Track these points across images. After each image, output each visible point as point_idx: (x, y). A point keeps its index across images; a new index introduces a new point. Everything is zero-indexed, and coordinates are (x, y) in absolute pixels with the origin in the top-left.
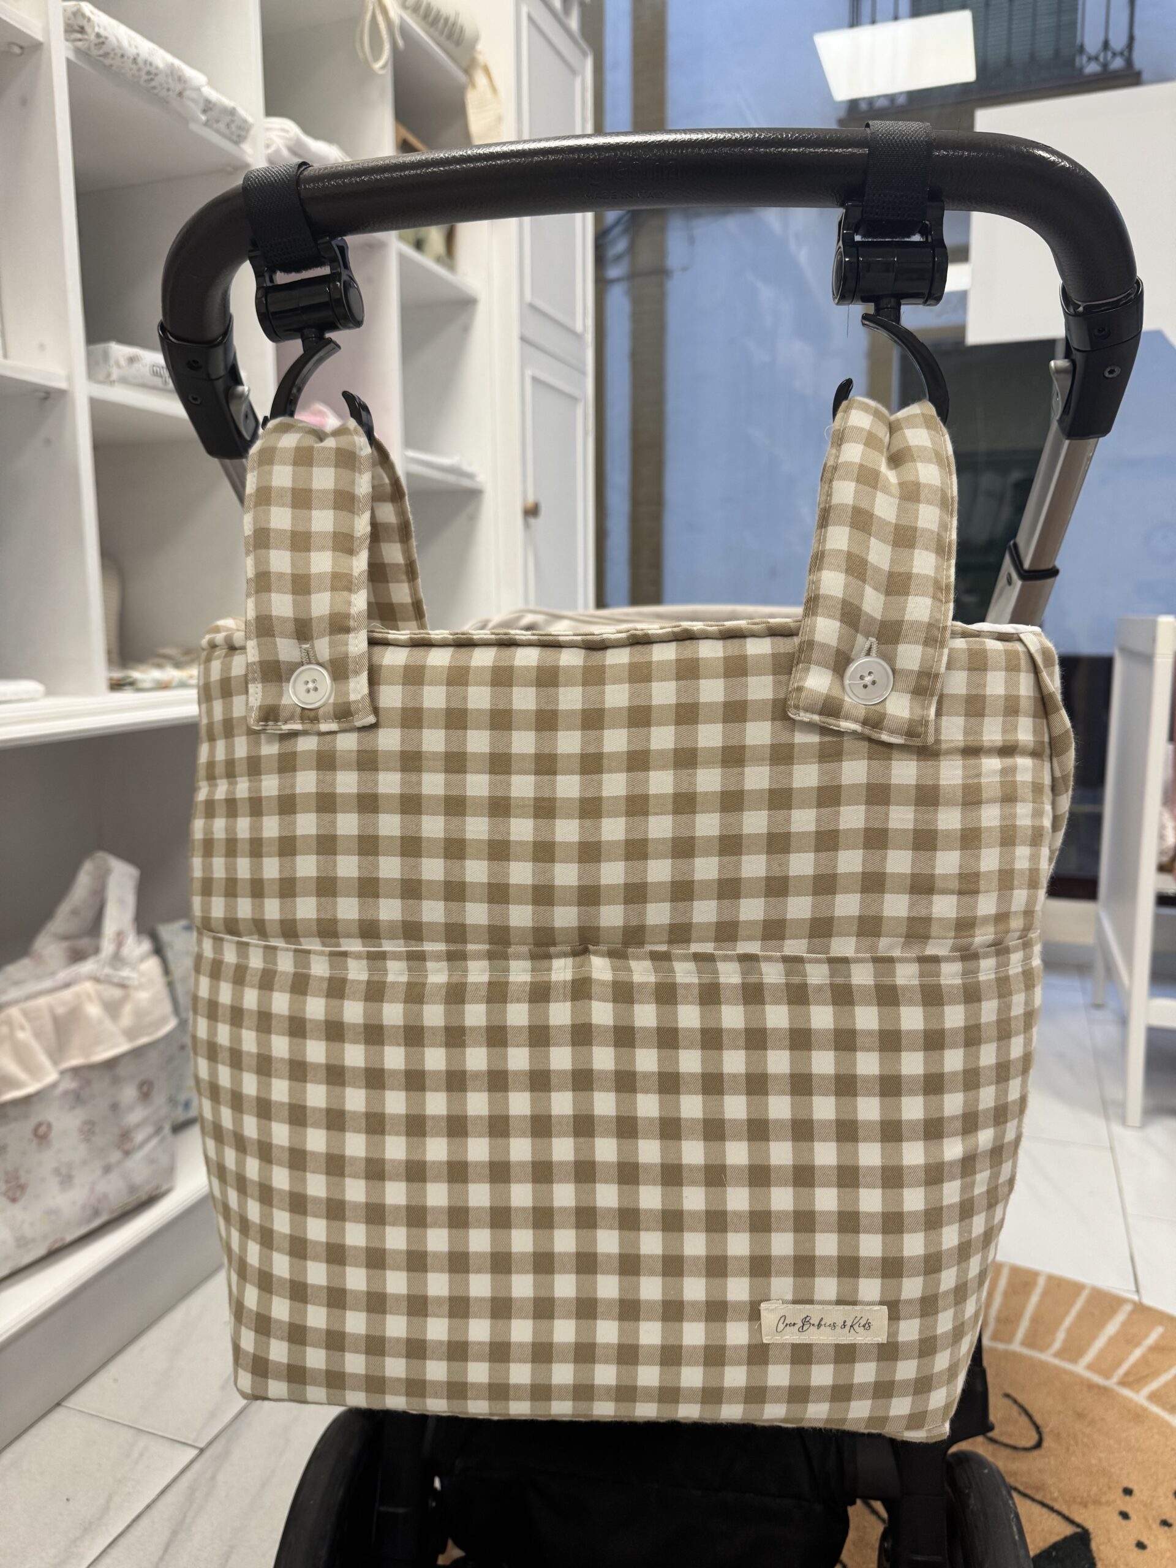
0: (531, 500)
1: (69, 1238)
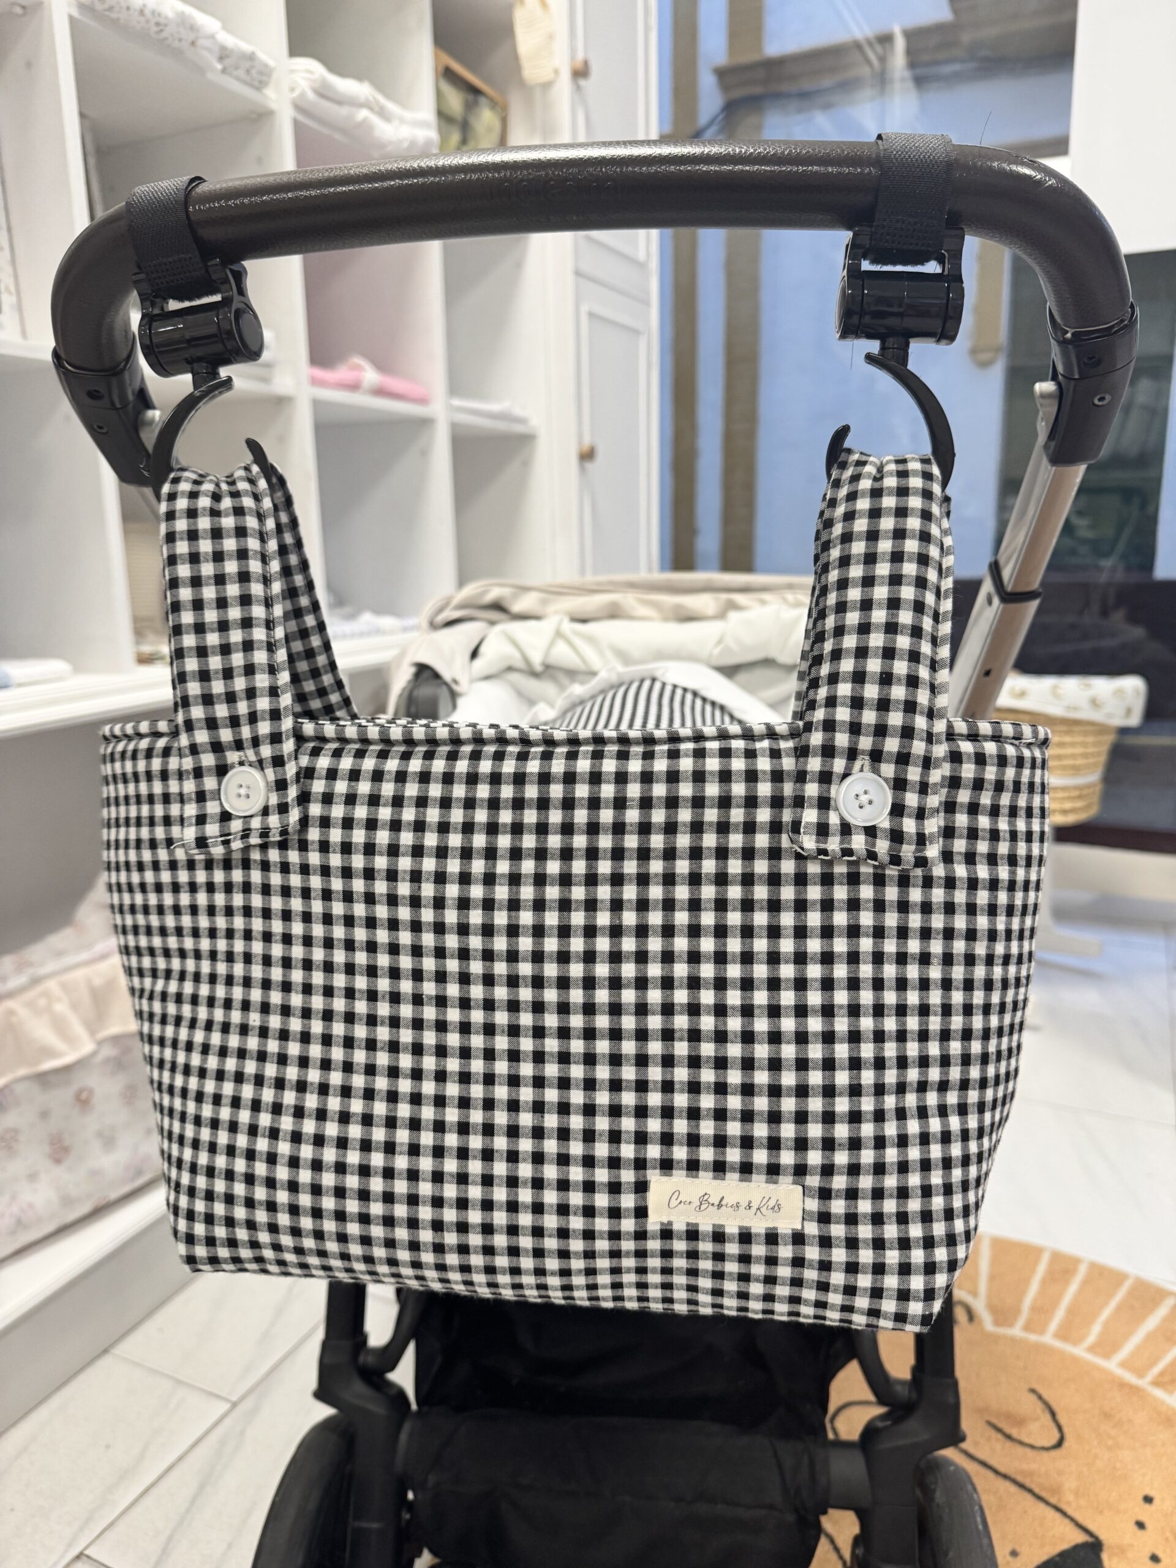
0: (587, 442)
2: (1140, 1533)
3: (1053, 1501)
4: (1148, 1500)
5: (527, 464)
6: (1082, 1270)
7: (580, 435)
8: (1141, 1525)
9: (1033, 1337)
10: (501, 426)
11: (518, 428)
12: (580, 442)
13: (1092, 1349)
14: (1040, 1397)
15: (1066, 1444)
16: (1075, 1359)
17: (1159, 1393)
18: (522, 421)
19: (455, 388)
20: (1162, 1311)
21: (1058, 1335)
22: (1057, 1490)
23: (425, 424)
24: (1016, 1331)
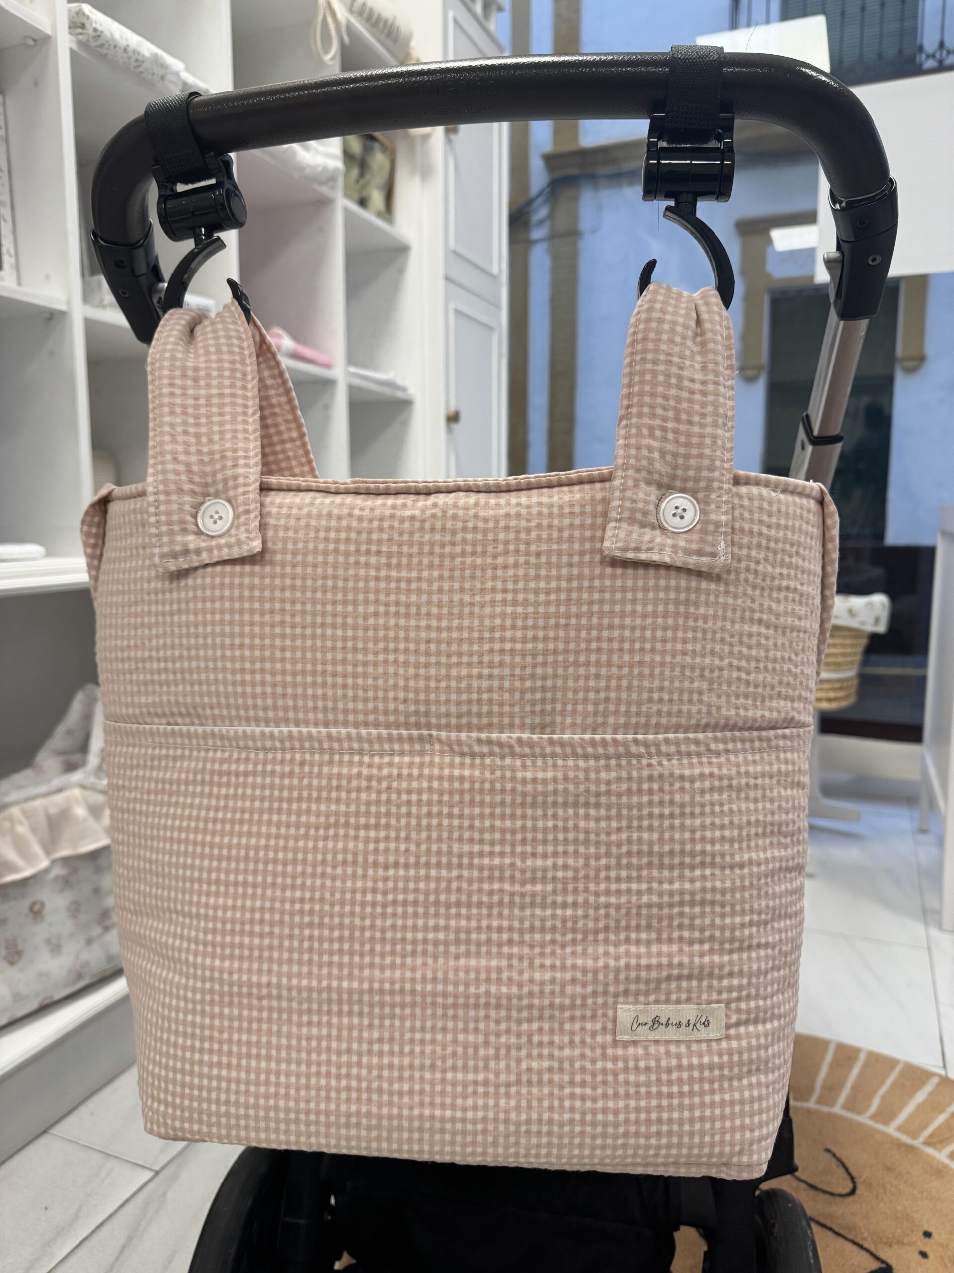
0: (453, 408)
1: (57, 996)
2: (923, 1260)
3: (850, 1236)
4: (927, 1234)
5: (406, 424)
6: (862, 1057)
7: (447, 402)
8: (924, 1255)
9: (825, 1109)
10: (387, 391)
11: (400, 395)
12: (447, 408)
13: (873, 1117)
14: (834, 1155)
15: (858, 1192)
16: (861, 1126)
17: (930, 1151)
18: (404, 389)
19: (352, 359)
20: (928, 1088)
21: (845, 1107)
22: (853, 1228)
23: (328, 384)
24: (811, 1104)
